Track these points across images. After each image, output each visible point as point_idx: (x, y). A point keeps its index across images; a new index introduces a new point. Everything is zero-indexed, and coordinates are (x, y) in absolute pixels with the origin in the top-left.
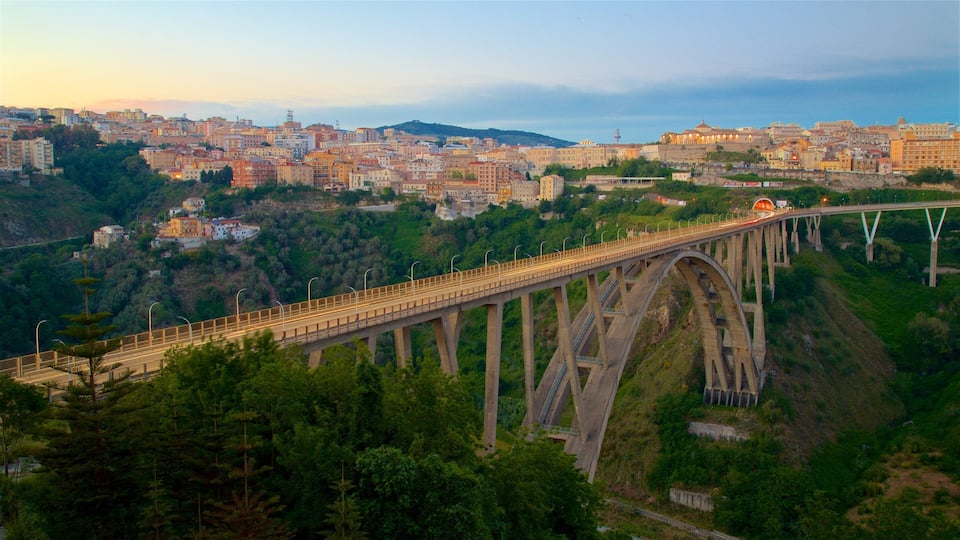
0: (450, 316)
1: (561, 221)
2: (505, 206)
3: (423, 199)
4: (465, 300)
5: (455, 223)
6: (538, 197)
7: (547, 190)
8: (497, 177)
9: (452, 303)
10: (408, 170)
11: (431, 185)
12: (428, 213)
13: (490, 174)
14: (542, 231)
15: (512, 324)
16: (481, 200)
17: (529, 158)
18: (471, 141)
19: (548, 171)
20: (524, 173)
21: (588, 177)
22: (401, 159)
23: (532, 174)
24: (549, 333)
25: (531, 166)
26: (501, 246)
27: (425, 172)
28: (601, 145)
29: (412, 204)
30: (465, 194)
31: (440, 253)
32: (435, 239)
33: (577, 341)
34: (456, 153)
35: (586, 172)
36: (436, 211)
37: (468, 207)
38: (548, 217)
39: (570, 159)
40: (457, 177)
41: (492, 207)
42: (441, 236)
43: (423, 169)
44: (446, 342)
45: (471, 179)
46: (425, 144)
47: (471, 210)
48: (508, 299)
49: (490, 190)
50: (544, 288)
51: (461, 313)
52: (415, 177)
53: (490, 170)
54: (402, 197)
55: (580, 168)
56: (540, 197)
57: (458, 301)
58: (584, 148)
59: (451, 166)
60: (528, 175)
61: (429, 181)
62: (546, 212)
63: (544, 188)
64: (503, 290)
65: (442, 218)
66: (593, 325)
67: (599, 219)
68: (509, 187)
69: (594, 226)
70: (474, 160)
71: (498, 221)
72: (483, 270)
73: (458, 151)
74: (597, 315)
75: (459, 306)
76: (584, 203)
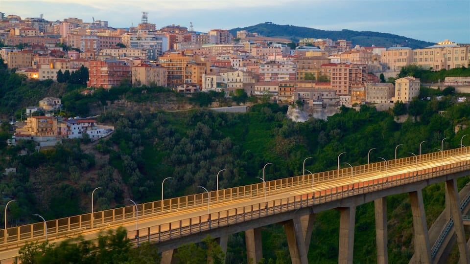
0: (302, 218)
1: (417, 124)
2: (357, 109)
3: (275, 101)
4: (317, 202)
5: (307, 125)
6: (393, 99)
7: (403, 91)
8: (350, 79)
9: (304, 205)
10: (261, 71)
11: (283, 87)
12: (279, 115)
13: (343, 75)
14: (397, 134)
15: (364, 229)
16: (334, 102)
17: (383, 59)
18: (324, 43)
19: (404, 73)
20: (378, 75)
21: (447, 79)
22: (253, 60)
23: (387, 75)
24: (403, 239)
25: (386, 67)
26: (353, 149)
27: (277, 74)
28: (462, 45)
29: (264, 105)
30: (316, 95)
31: (292, 154)
32: (287, 141)
33: (434, 249)
34: (308, 54)
35: (445, 73)
36: (288, 113)
37: (320, 109)
38: (403, 119)
39: (429, 60)
40: (309, 78)
41: (344, 109)
42: (292, 138)
43: (275, 70)
44: (297, 244)
45: (324, 80)
46: (278, 45)
47: (323, 112)
48: (361, 202)
49: (342, 92)
50: (400, 192)
51: (312, 215)
52: (267, 79)
53: (343, 71)
54: (254, 98)
55: (439, 69)
56: (395, 99)
57: (310, 203)
58: (442, 48)
59: (303, 68)
60: (382, 77)
61: (281, 82)
62: (401, 115)
63: (399, 90)
64: (356, 193)
65: (294, 119)
66: (452, 233)
67: (459, 123)
68: (362, 89)
69: (452, 130)
70: (326, 62)
71: (351, 123)
72: (336, 173)
73: (310, 53)
74: (457, 222)
75: (311, 209)
76: (442, 105)
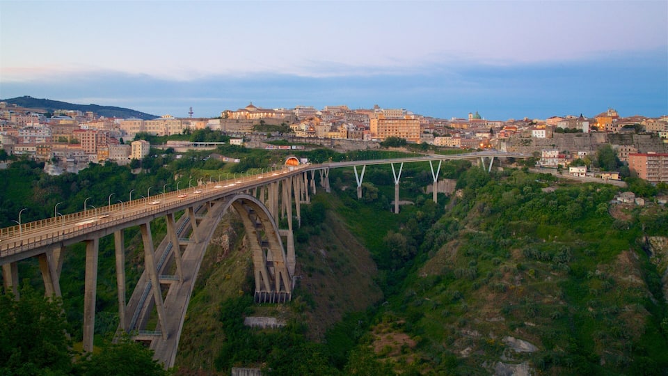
0: (55, 251)
1: (148, 175)
2: (103, 164)
3: (33, 159)
4: (67, 237)
5: (61, 177)
6: (130, 157)
7: (137, 151)
8: (97, 142)
9: (55, 240)
10: (20, 135)
11: (40, 148)
12: (37, 170)
13: (91, 139)
14: (133, 183)
15: (107, 255)
16: (84, 159)
17: (122, 127)
18: (76, 113)
19: (138, 137)
20: (119, 139)
21: (168, 142)
22: (13, 126)
23: (125, 139)
24: (139, 260)
25: (124, 133)
26: (100, 195)
27: (35, 137)
28: (178, 119)
29: (23, 163)
30: (69, 154)
31: (48, 201)
32: (44, 191)
33: (159, 264)
34: (62, 122)
35: (167, 138)
36: (45, 168)
37: (72, 165)
38: (138, 171)
39: (156, 128)
40: (63, 141)
41: (92, 164)
42: (48, 189)
43: (33, 134)
44: (50, 272)
45: (75, 142)
46: (35, 114)
47: (75, 167)
48: (103, 235)
49: (91, 152)
50: (133, 225)
51: (63, 248)
52: (26, 141)
53: (91, 136)
54: (13, 157)
55: (163, 135)
56: (131, 157)
57: (61, 238)
58: (165, 120)
59: (58, 133)
60: (122, 140)
61: (38, 144)
62: (136, 168)
63: (135, 150)
64: (99, 228)
65: (50, 173)
66: (171, 252)
67: (177, 173)
68: (106, 149)
69: (173, 178)
70: (77, 128)
71: (98, 176)
72: (83, 214)
73: (63, 121)
74: (175, 244)
75: (61, 243)
76: (165, 161)
